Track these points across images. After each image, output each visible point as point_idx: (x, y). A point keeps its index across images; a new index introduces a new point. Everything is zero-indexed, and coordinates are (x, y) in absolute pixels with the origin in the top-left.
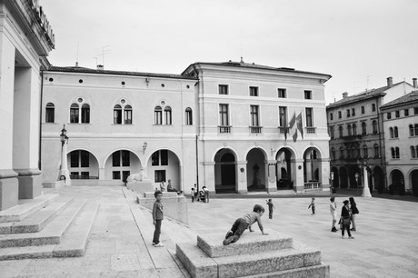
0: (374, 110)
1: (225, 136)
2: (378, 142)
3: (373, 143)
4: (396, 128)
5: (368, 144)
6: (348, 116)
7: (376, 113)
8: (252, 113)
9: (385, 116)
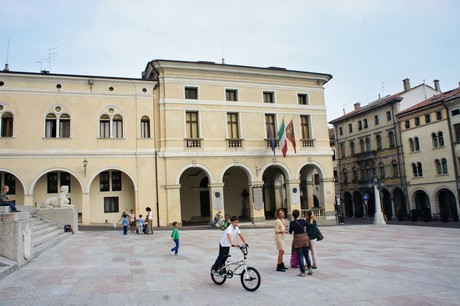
0: (389, 119)
1: (193, 152)
2: (396, 158)
3: (390, 159)
4: (417, 139)
5: (384, 161)
6: (360, 128)
7: (391, 122)
8: (230, 123)
9: (403, 124)
